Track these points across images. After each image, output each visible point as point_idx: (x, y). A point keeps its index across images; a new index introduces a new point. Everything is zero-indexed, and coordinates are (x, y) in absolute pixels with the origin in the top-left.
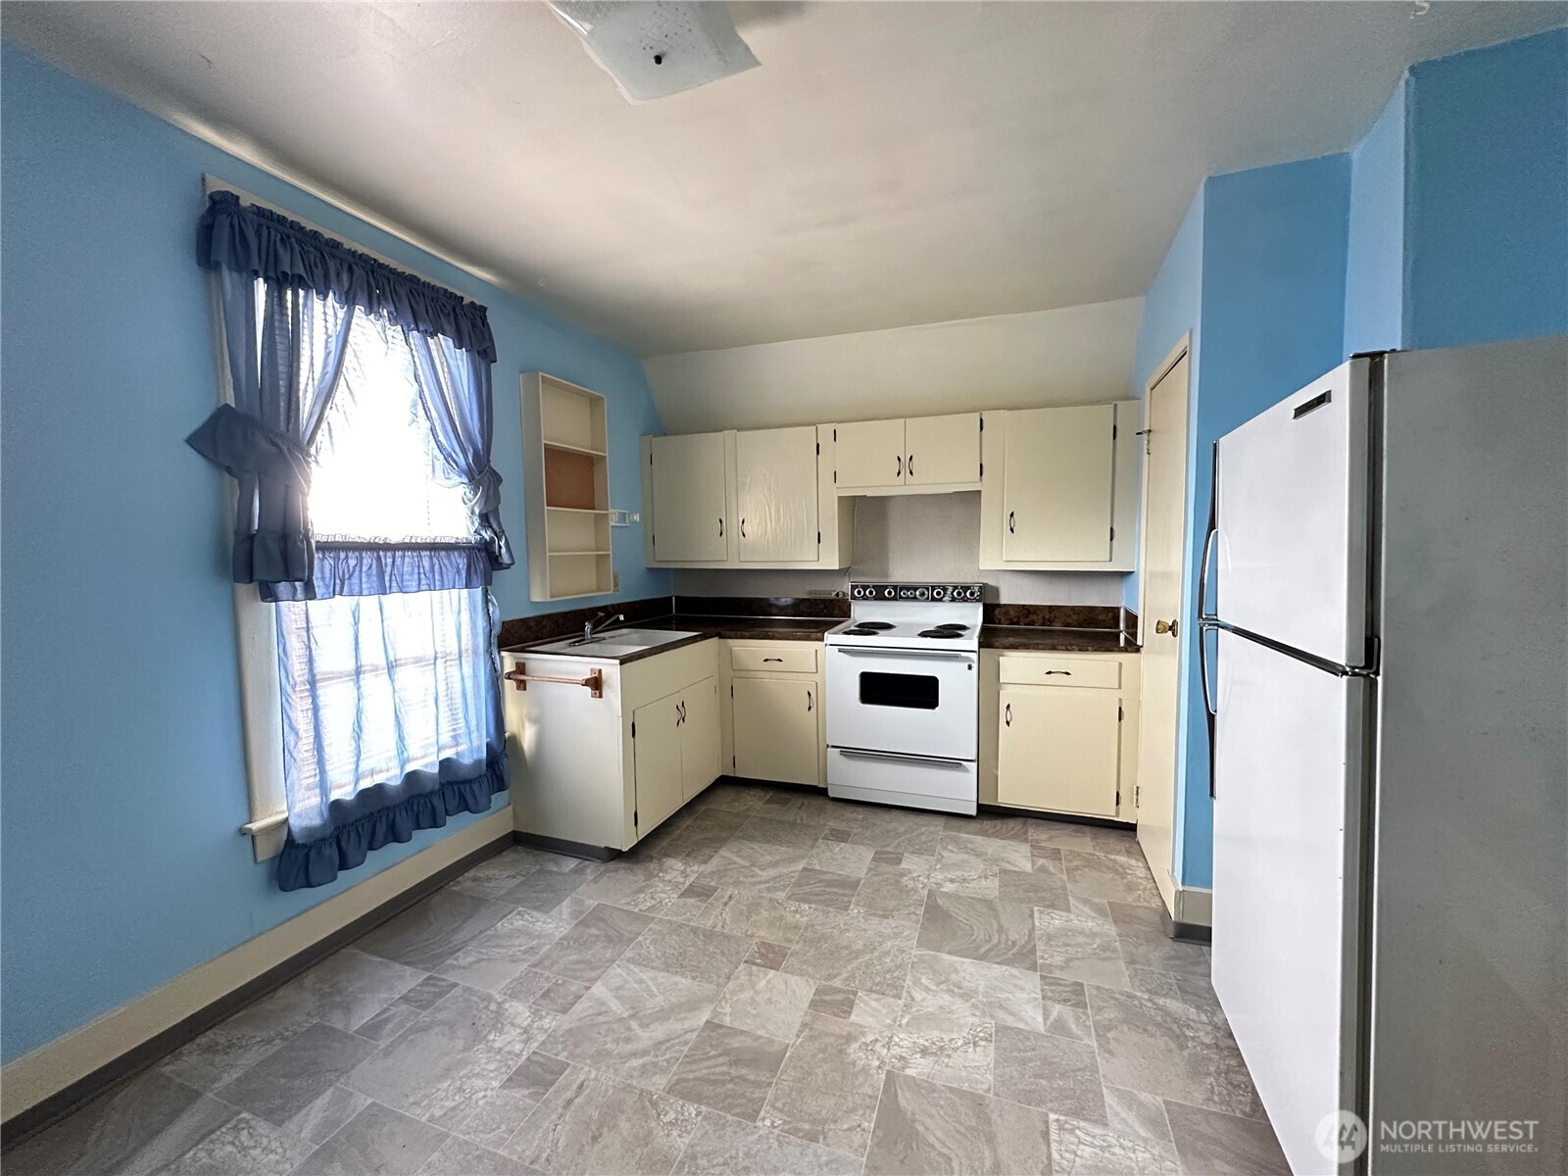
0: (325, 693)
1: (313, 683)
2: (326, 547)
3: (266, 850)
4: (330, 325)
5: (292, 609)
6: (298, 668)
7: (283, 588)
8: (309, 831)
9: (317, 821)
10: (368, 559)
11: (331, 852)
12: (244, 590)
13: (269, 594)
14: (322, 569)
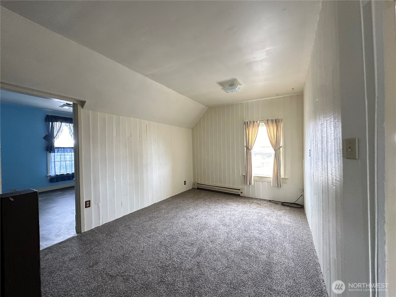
0: (56, 163)
1: (55, 162)
2: (56, 148)
3: (49, 178)
4: (59, 125)
5: (52, 154)
6: (53, 161)
7: (51, 152)
8: (53, 177)
9: (54, 176)
10: (63, 149)
11: (55, 180)
12: (48, 152)
13: (50, 153)
14: (56, 150)
